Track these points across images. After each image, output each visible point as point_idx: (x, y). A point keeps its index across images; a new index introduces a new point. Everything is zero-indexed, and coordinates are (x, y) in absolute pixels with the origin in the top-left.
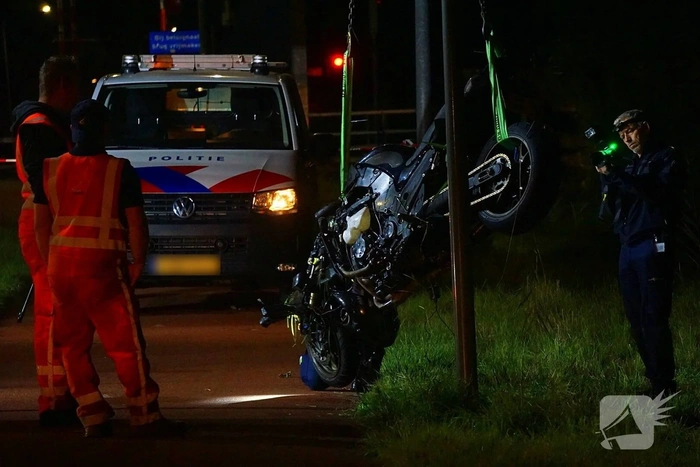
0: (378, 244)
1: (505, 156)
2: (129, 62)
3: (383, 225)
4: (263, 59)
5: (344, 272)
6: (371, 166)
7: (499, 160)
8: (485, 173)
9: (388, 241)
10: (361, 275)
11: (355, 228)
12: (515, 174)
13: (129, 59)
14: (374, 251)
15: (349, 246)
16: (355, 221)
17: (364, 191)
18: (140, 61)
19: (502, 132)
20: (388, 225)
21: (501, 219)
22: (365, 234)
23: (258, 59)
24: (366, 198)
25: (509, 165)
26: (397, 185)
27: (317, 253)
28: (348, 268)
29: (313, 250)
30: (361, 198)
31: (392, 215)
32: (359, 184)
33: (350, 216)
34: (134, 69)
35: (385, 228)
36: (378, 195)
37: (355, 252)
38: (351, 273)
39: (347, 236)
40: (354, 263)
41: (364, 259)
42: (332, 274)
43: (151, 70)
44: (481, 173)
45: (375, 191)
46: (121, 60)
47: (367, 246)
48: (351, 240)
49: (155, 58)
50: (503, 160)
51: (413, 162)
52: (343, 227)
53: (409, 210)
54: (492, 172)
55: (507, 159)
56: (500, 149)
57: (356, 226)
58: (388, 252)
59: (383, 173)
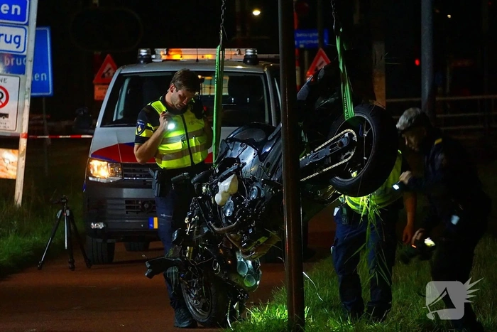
0: (244, 205)
1: (352, 131)
2: (143, 54)
3: (248, 189)
4: (254, 52)
5: (216, 229)
6: (239, 141)
7: (346, 135)
8: (335, 145)
9: (253, 202)
10: (230, 231)
11: (225, 192)
12: (360, 147)
13: (143, 52)
14: (241, 211)
15: (220, 207)
16: (225, 185)
17: (232, 161)
18: (154, 53)
19: (350, 112)
20: (253, 189)
21: (348, 183)
22: (233, 197)
23: (249, 52)
24: (235, 166)
25: (355, 138)
26: (261, 157)
27: (193, 213)
28: (218, 226)
29: (189, 211)
30: (230, 167)
31: (256, 181)
32: (228, 155)
33: (221, 182)
34: (148, 60)
35: (250, 191)
36: (244, 164)
37: (225, 212)
38: (221, 229)
39: (218, 198)
40: (224, 221)
41: (232, 218)
42: (206, 230)
43: (164, 61)
44: (332, 145)
45: (241, 161)
46: (137, 52)
47: (235, 206)
48: (222, 201)
49: (167, 51)
50: (351, 135)
51: (274, 137)
52: (215, 191)
53: (271, 177)
54: (341, 144)
55: (354, 133)
56: (347, 126)
57: (226, 189)
58: (253, 211)
59: (249, 147)
